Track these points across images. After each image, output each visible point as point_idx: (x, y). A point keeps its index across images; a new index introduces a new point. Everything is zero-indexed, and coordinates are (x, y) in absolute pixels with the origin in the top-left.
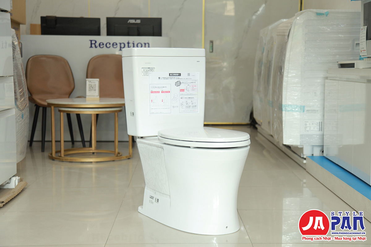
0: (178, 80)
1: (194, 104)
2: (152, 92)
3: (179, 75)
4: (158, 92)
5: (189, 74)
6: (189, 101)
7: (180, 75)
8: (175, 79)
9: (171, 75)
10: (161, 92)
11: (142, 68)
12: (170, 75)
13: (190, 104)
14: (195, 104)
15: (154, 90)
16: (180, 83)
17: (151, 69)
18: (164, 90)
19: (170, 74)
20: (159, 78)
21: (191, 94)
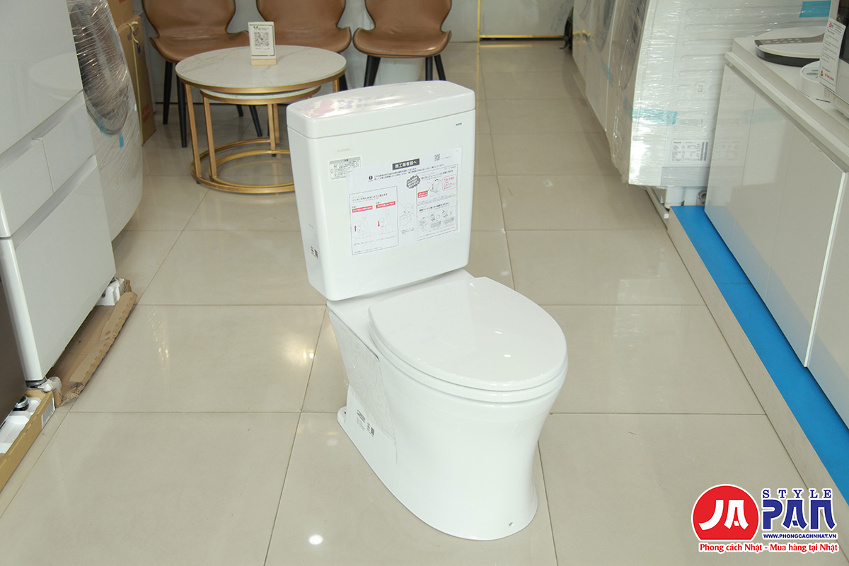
0: (414, 174)
1: (449, 217)
2: (355, 210)
3: (414, 164)
4: (370, 208)
5: (437, 157)
6: (438, 212)
7: (418, 163)
8: (407, 174)
9: (397, 166)
10: (374, 207)
11: (331, 163)
12: (394, 168)
13: (442, 219)
14: (452, 216)
15: (359, 205)
16: (419, 179)
17: (351, 162)
18: (383, 200)
19: (394, 165)
20: (371, 178)
21: (442, 198)
